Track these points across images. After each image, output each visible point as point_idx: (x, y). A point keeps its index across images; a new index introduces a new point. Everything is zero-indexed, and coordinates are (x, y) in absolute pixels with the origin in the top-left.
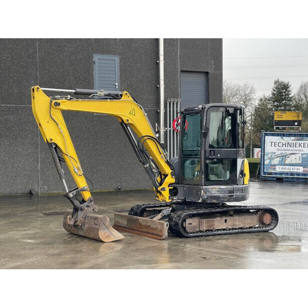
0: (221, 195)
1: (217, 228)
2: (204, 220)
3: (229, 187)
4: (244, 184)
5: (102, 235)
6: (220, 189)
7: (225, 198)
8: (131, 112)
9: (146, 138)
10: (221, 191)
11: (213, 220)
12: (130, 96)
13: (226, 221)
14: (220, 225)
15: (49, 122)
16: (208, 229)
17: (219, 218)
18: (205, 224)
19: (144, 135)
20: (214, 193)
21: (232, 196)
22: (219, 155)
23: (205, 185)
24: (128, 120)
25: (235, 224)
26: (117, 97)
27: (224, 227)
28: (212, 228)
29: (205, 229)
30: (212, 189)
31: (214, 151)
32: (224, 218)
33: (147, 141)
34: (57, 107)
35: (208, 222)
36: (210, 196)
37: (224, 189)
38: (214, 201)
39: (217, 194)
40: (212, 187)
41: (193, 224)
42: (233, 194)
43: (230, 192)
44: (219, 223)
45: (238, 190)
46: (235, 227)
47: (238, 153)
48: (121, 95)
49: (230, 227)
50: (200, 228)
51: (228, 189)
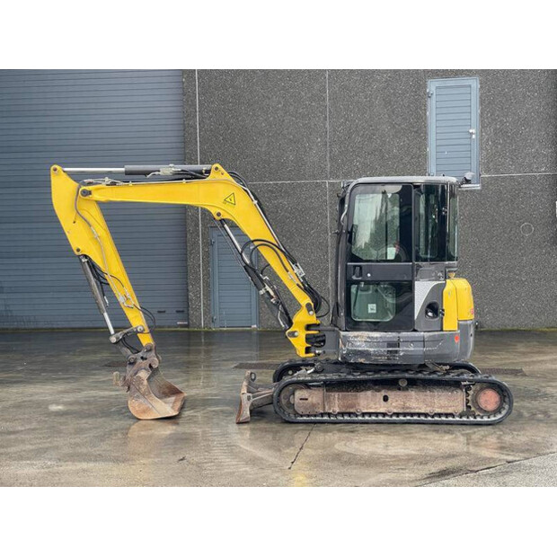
0: (372, 350)
1: (366, 411)
2: (336, 395)
3: (391, 335)
4: (442, 330)
5: (135, 406)
6: (369, 337)
7: (380, 356)
8: (228, 200)
9: (256, 243)
10: (370, 341)
11: (356, 396)
12: (225, 173)
13: (386, 399)
14: (372, 405)
15: (77, 222)
16: (344, 410)
17: (369, 393)
18: (336, 402)
19: (252, 239)
20: (359, 346)
21: (396, 352)
22: (369, 275)
23: (346, 331)
24: (219, 214)
25: (407, 405)
26: (199, 175)
27: (382, 410)
28: (352, 410)
29: (337, 410)
30: (355, 337)
31: (360, 267)
32: (383, 393)
33: (260, 248)
34: (87, 198)
35: (344, 398)
36: (352, 350)
37: (377, 338)
38: (362, 360)
39: (364, 347)
40: (356, 333)
41: (310, 399)
42: (397, 349)
43: (390, 344)
44: (370, 402)
45: (412, 342)
46: (408, 411)
47: (417, 270)
48: (208, 172)
49: (395, 411)
50: (327, 407)
51: (386, 340)
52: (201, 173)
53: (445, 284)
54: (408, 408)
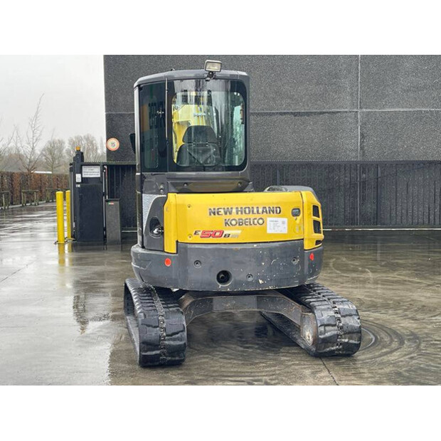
4: (163, 251)
53: (167, 198)
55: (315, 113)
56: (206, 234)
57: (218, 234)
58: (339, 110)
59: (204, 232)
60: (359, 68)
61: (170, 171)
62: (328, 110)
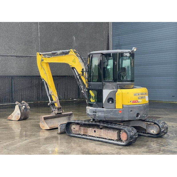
1: (89, 135)
2: (82, 128)
4: (115, 108)
7: (92, 116)
8: (74, 61)
10: (90, 110)
11: (87, 129)
12: (73, 52)
13: (95, 131)
14: (91, 133)
15: (42, 69)
16: (84, 134)
18: (82, 131)
24: (71, 66)
25: (101, 134)
27: (94, 135)
28: (86, 134)
32: (94, 129)
35: (84, 129)
41: (76, 129)
42: (96, 114)
43: (94, 112)
44: (91, 132)
45: (100, 112)
46: (101, 137)
47: (104, 85)
48: (69, 52)
49: (98, 136)
50: (80, 132)
51: (93, 110)
52: (68, 52)
53: (117, 91)
54: (101, 136)
55: (24, 56)
56: (134, 102)
57: (137, 102)
58: (33, 56)
59: (133, 101)
60: (39, 40)
61: (118, 82)
62: (29, 56)
